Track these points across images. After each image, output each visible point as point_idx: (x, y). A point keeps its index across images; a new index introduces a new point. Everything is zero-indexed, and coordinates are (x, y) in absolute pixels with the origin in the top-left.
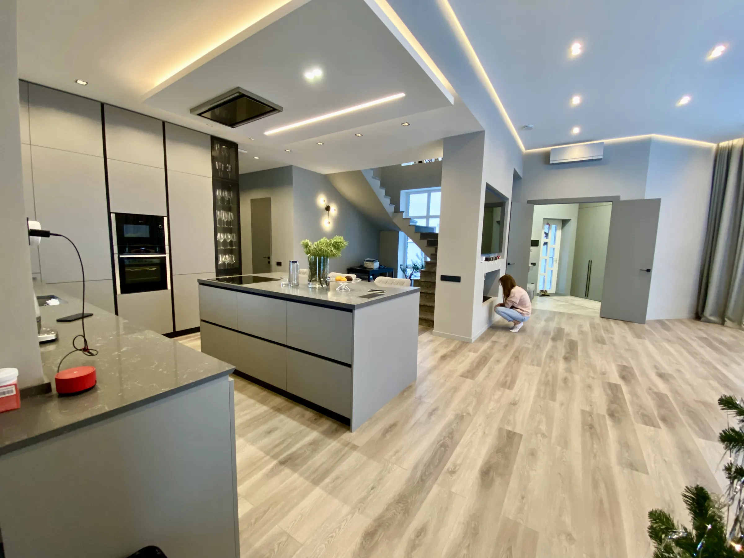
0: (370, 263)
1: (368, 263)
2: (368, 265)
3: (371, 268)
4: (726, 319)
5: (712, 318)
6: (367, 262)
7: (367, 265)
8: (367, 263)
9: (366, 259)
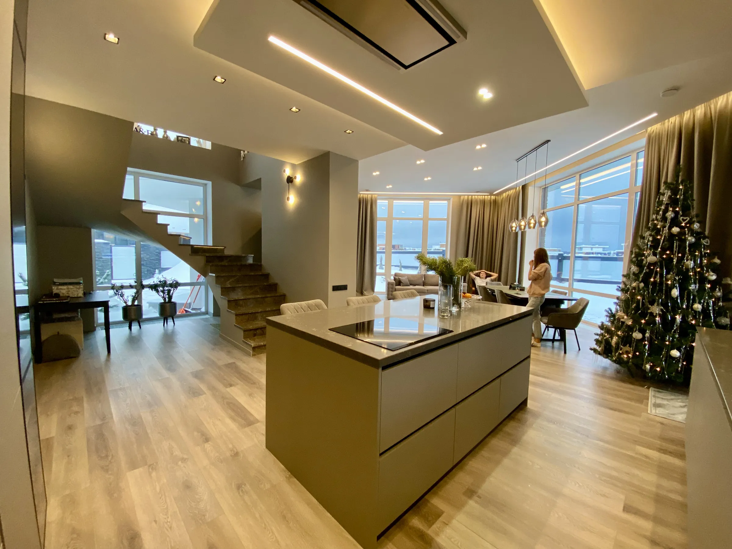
0: (71, 287)
1: (65, 287)
2: (64, 291)
6: (60, 287)
7: (62, 291)
8: (61, 289)
9: (54, 281)
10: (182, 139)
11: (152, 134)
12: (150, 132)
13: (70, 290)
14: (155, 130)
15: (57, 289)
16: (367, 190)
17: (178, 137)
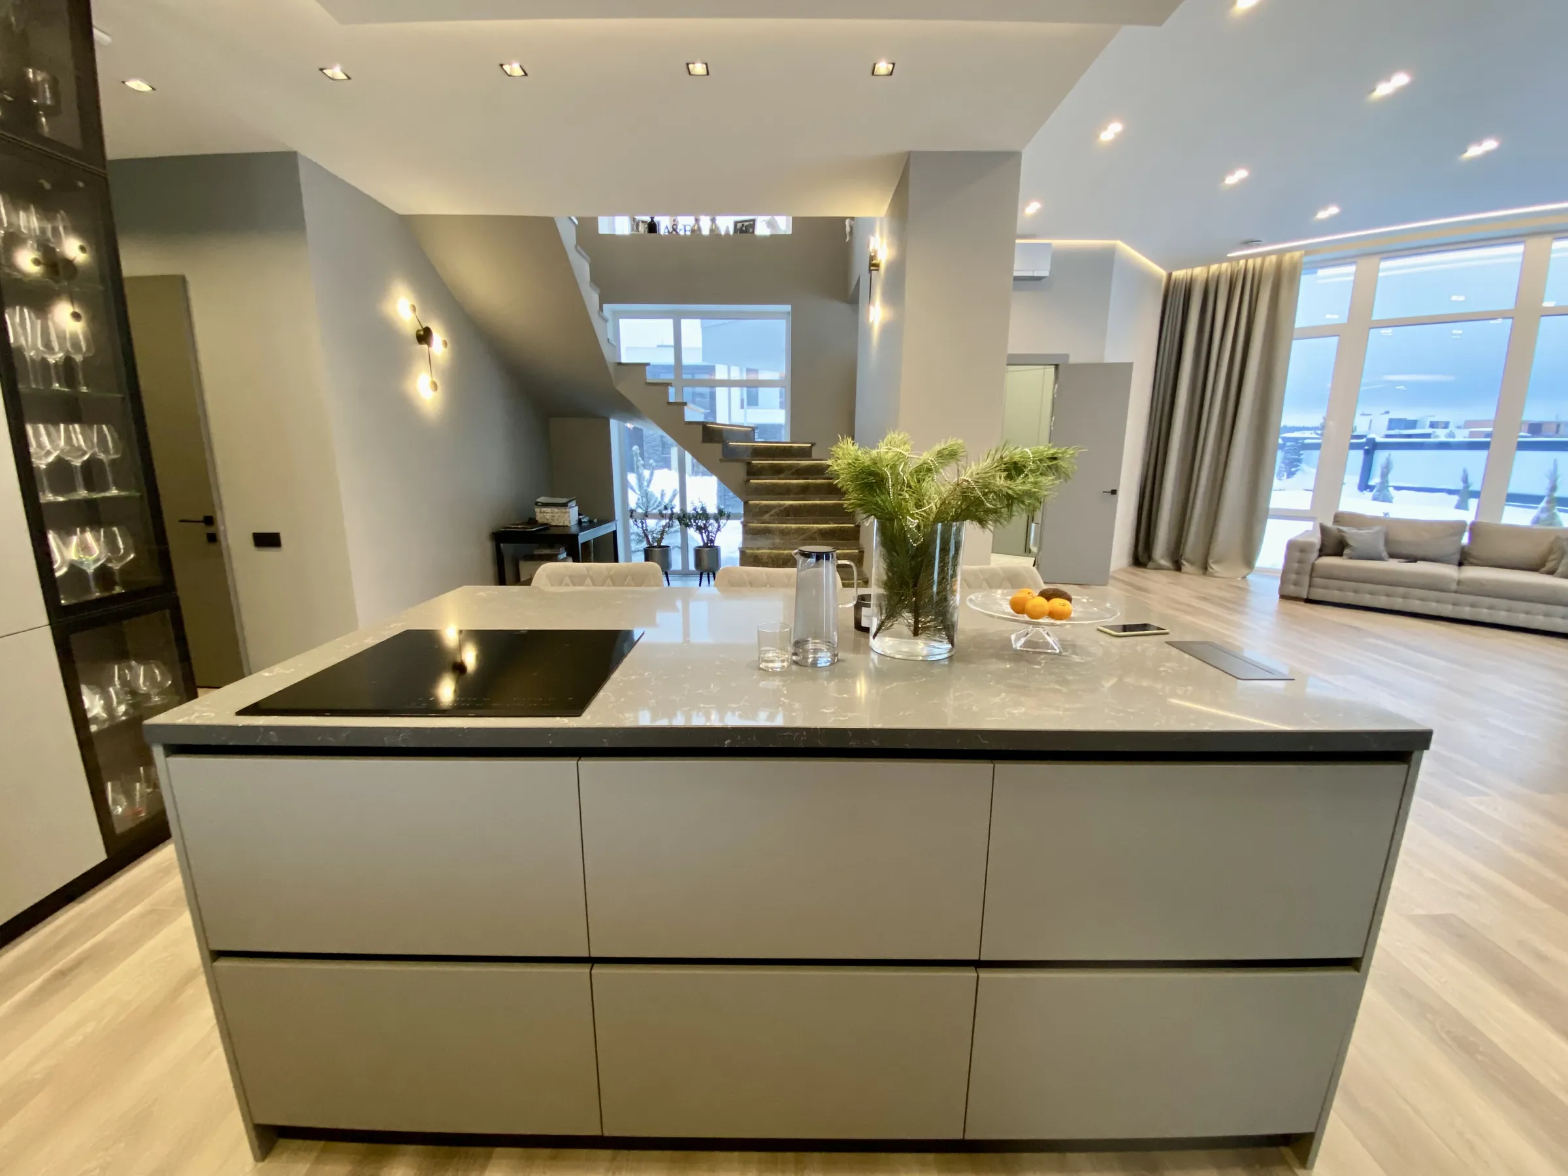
0: (556, 510)
1: (548, 510)
2: (548, 516)
3: (561, 524)
4: (1184, 562)
5: (1163, 562)
6: (544, 509)
7: (545, 515)
8: (544, 512)
9: (538, 500)
10: (743, 225)
11: (693, 231)
12: (688, 228)
13: (555, 515)
14: (697, 221)
15: (540, 512)
16: (1248, 243)
17: (736, 223)
